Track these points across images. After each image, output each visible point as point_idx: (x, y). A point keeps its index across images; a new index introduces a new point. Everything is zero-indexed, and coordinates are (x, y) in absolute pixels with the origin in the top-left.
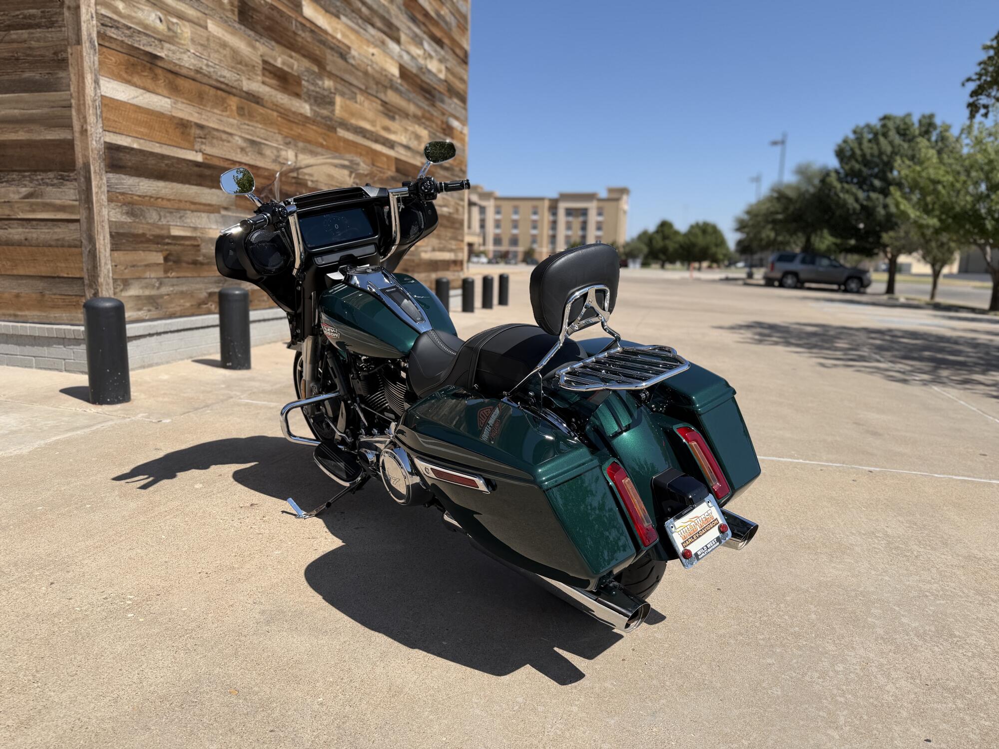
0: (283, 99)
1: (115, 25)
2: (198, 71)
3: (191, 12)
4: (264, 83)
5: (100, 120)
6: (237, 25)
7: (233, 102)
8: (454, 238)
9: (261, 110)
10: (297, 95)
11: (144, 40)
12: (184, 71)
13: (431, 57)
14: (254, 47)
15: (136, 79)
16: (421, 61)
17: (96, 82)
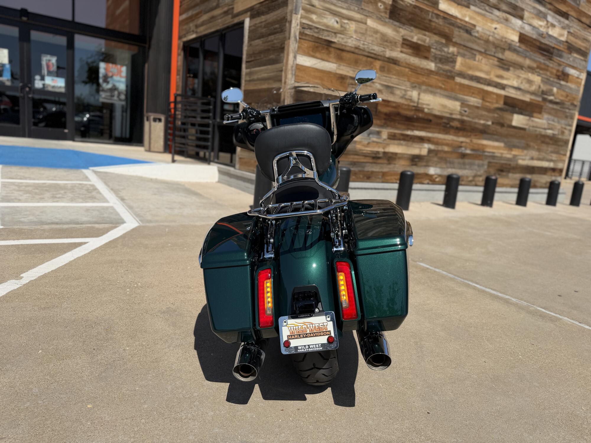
0: (415, 61)
1: (310, 27)
2: (357, 48)
3: (357, 16)
4: (402, 52)
5: (294, 77)
6: (387, 20)
7: (378, 64)
9: (397, 68)
10: (426, 58)
11: (326, 33)
12: (348, 49)
13: (553, 26)
14: (398, 32)
15: (318, 55)
16: (543, 30)
17: (295, 57)
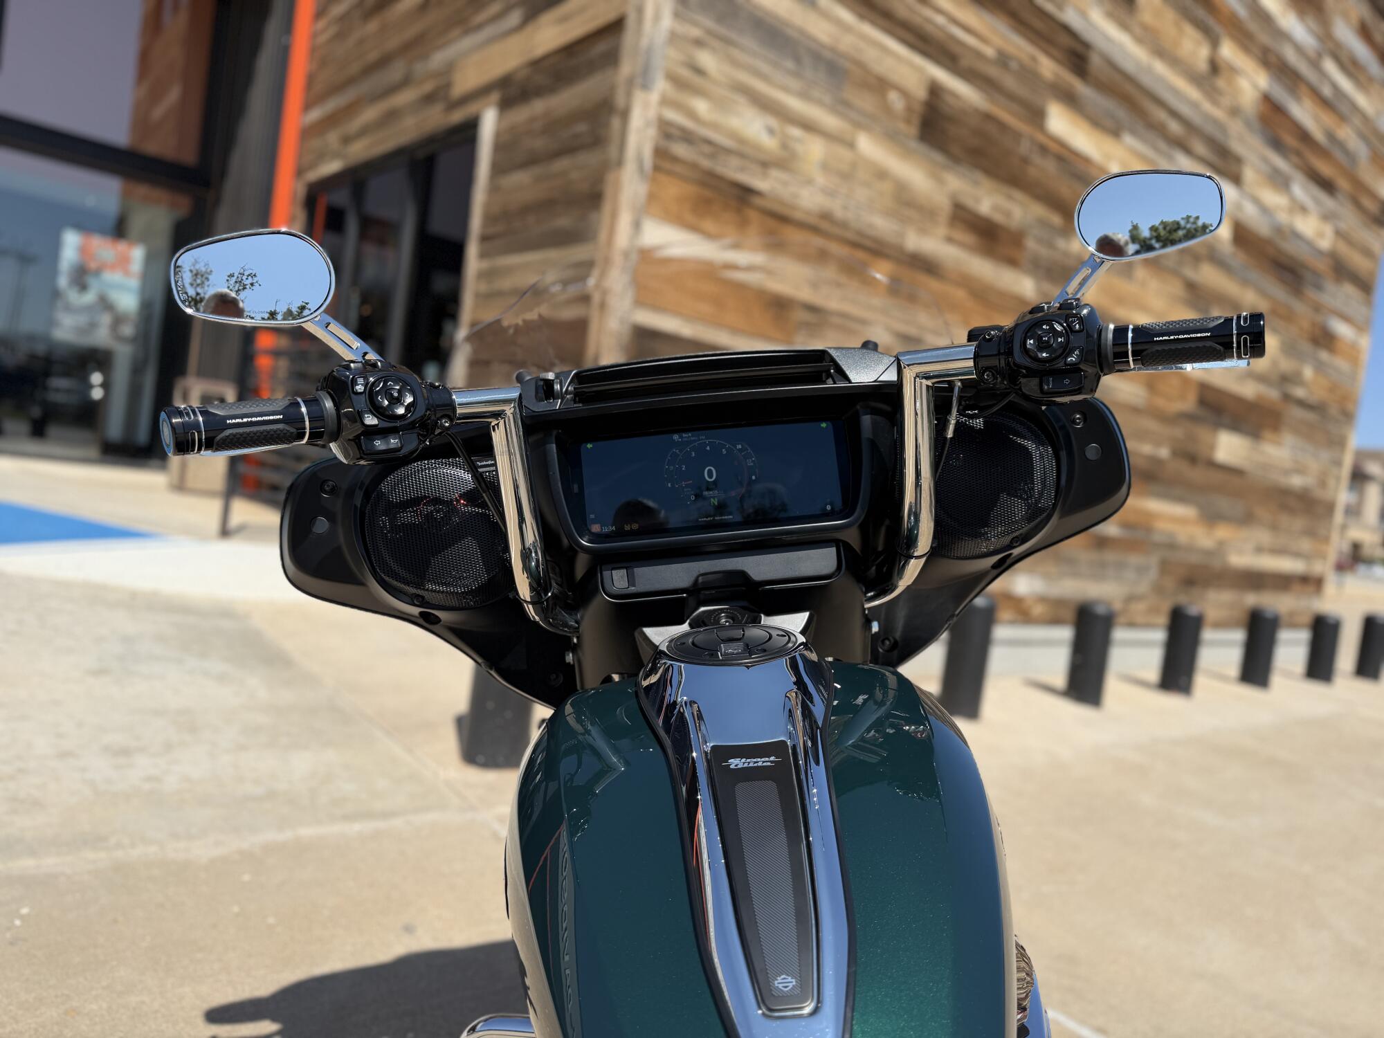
0: (983, 268)
1: (687, 137)
2: (826, 216)
3: (830, 121)
4: (950, 240)
5: (631, 288)
6: (914, 144)
7: (883, 269)
8: (1311, 533)
9: (934, 284)
10: (1012, 262)
11: (734, 162)
12: (798, 215)
13: (1303, 209)
14: (940, 181)
15: (709, 225)
16: (1283, 218)
17: (637, 226)
